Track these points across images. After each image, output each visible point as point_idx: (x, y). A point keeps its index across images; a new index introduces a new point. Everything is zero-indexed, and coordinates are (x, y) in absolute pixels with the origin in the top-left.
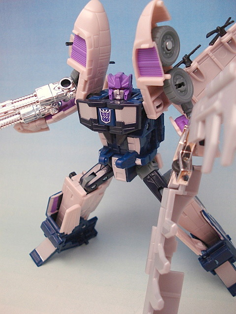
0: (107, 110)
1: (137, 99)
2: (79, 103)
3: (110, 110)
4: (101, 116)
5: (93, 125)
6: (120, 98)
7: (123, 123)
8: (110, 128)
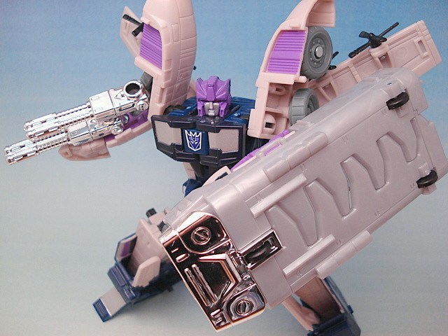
0: (196, 133)
1: (239, 116)
2: (156, 122)
3: (200, 133)
4: (188, 141)
5: (177, 152)
6: (213, 114)
7: (220, 151)
8: (201, 157)
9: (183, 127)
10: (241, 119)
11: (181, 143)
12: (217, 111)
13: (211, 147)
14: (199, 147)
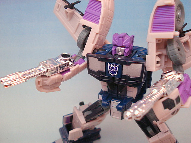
0: (115, 65)
1: (138, 56)
2: (90, 58)
3: (118, 65)
4: (109, 69)
6: (121, 54)
7: (129, 77)
8: (116, 79)
9: (107, 61)
10: (140, 58)
11: (104, 71)
12: (123, 53)
13: (123, 74)
14: (116, 73)
